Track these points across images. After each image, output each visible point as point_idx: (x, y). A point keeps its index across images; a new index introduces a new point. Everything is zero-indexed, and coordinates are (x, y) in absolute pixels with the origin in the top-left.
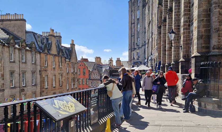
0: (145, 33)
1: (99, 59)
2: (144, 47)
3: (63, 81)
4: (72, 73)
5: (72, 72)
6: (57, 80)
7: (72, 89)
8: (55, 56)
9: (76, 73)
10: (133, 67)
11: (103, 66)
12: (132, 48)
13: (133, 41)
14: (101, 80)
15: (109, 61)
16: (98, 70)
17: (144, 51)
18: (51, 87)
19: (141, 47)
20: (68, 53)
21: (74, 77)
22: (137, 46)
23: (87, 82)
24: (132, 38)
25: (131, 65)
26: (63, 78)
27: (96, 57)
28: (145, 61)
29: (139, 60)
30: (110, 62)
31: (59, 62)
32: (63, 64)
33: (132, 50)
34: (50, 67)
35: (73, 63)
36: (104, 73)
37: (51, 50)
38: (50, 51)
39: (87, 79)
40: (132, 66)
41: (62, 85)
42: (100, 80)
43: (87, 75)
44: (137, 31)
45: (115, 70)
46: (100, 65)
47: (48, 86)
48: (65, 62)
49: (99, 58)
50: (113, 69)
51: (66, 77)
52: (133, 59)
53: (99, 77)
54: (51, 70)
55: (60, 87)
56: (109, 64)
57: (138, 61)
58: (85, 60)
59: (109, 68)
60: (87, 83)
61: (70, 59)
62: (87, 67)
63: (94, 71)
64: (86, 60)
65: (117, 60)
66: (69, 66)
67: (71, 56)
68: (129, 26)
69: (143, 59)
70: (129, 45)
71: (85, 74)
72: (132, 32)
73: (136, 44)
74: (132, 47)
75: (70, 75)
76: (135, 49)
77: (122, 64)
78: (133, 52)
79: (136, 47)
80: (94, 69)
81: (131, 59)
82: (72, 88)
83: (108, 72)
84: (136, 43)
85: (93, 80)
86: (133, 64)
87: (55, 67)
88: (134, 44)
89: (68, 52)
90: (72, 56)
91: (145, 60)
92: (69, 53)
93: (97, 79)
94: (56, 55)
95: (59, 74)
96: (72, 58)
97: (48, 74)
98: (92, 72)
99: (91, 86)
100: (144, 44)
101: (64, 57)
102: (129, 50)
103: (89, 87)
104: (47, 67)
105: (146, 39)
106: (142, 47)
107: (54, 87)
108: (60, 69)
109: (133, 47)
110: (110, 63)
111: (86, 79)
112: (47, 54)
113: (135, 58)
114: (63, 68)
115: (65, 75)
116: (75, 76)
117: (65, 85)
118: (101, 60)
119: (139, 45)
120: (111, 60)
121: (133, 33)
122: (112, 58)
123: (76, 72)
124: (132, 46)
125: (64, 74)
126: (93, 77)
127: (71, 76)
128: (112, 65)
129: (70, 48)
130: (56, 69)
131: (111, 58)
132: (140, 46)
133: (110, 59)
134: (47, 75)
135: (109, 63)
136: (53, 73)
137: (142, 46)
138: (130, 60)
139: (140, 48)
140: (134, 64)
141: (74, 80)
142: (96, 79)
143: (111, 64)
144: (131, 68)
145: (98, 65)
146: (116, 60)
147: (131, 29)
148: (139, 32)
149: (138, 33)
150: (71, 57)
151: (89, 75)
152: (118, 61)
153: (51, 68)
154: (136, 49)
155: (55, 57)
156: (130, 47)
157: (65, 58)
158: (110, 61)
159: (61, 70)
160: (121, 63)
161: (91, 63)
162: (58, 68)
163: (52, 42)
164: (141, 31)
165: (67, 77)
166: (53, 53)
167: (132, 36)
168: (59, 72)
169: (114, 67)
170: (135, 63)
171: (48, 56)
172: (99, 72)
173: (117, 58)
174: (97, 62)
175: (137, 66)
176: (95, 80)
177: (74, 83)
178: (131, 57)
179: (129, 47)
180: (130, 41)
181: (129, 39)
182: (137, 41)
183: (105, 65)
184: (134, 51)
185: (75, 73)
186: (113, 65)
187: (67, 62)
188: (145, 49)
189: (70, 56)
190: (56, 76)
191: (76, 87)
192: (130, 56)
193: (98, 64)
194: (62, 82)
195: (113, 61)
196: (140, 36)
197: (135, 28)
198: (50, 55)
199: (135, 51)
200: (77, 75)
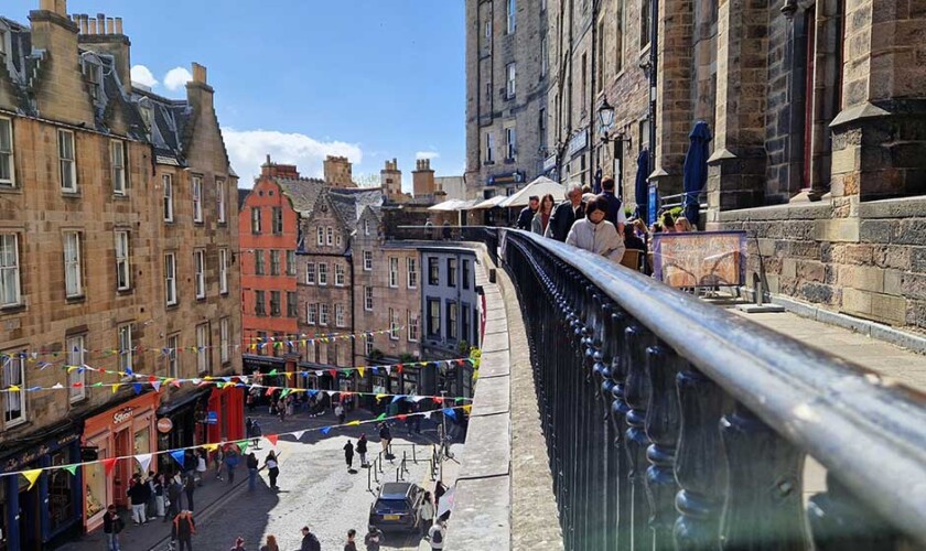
0: (543, 34)
1: (340, 168)
2: (536, 104)
3: (141, 263)
4: (199, 225)
5: (200, 220)
6: (99, 263)
7: (202, 301)
8: (76, 131)
9: (223, 225)
10: (487, 195)
11: (356, 195)
12: (482, 114)
13: (485, 81)
14: (348, 254)
15: (383, 172)
16: (335, 213)
17: (537, 119)
18: (52, 297)
19: (525, 106)
20: (175, 130)
21: (208, 246)
22: (505, 99)
23: (289, 264)
24: (482, 67)
25: (479, 187)
26: (142, 251)
27: (329, 157)
28: (542, 167)
29: (515, 166)
30: (387, 176)
31: (106, 165)
32: (134, 178)
33: (483, 121)
34: (42, 193)
35: (201, 176)
36: (361, 226)
37: (45, 95)
38: (34, 103)
39: (288, 251)
40: (481, 194)
41: (133, 285)
42: (342, 256)
43: (289, 233)
44: (506, 33)
45: (409, 210)
46: (347, 192)
47: (26, 297)
48: (150, 168)
49: (343, 160)
50: (400, 207)
51: (162, 246)
52: (485, 163)
53: (341, 245)
54: (51, 207)
55: (119, 298)
56: (383, 186)
57: (509, 168)
58: (285, 171)
59: (381, 202)
60: (289, 268)
61: (183, 156)
62: (290, 200)
63: (321, 218)
64: (289, 172)
65: (418, 167)
66: (179, 191)
67: (190, 144)
68: (468, 13)
69: (531, 157)
70: (471, 100)
71: (280, 230)
72: (482, 40)
73: (502, 91)
74: (482, 110)
75: (188, 236)
76: (495, 115)
77: (441, 187)
78: (484, 131)
79: (499, 105)
80: (320, 208)
81: (479, 162)
82: (202, 295)
83: (377, 218)
84: (500, 87)
85: (315, 255)
86: (488, 185)
87: (79, 192)
88: (490, 96)
89: (177, 126)
90: (195, 141)
91: (541, 162)
92: (182, 126)
93: (334, 252)
94: (82, 125)
95: (107, 229)
96: (194, 151)
97: (26, 227)
98: (310, 219)
99: (308, 283)
100: (538, 89)
101: (143, 144)
102: (470, 120)
103: (298, 284)
104: (17, 188)
105: (547, 64)
106: (531, 104)
107: (69, 299)
108: (120, 204)
109: (489, 110)
110: (389, 181)
111: (285, 250)
112: (14, 118)
113: (498, 157)
114: (139, 201)
115: (155, 233)
116: (219, 239)
117: (154, 284)
118: (350, 172)
119: (514, 97)
120: (391, 171)
121: (484, 44)
122: (395, 161)
123: (222, 220)
124: (482, 104)
125: (147, 229)
126: (314, 241)
127: (189, 241)
128: (395, 192)
129: (184, 103)
130: (87, 206)
131: (391, 162)
132: (520, 101)
133: (388, 162)
134: (19, 234)
135: (385, 182)
136: (62, 222)
137: (530, 98)
138: (475, 167)
139: (518, 108)
140: (493, 184)
141: (209, 256)
142: (328, 251)
143: (391, 186)
144: (477, 203)
145: (339, 191)
146: (415, 169)
147: (476, 25)
148: (512, 36)
149: (509, 40)
150: (187, 146)
151: (300, 232)
152: (423, 171)
153: (50, 197)
154: (499, 115)
155: (76, 138)
156: (475, 108)
157: (148, 151)
158: (389, 171)
159: (120, 210)
160: (436, 182)
161: (307, 185)
162: (101, 198)
163: (48, 55)
164: (525, 29)
165: (163, 242)
166: (59, 116)
167: (480, 57)
168: (112, 216)
169: (406, 200)
170: (495, 177)
171: (16, 129)
172: (338, 220)
173: (418, 162)
174: (331, 181)
175: (504, 191)
176: (322, 255)
177: (212, 271)
178: (479, 152)
179: (469, 107)
180: (475, 83)
181: (468, 75)
182: (504, 81)
183: (365, 190)
184: (491, 124)
185: (214, 226)
186: (399, 192)
187: (161, 171)
188: (541, 111)
189: (187, 141)
190: (89, 241)
191: (225, 290)
192: (475, 150)
193: (338, 188)
194: (133, 268)
195: (399, 172)
196: (521, 54)
197: (495, 20)
198: (36, 125)
199: (494, 126)
200: (229, 233)
